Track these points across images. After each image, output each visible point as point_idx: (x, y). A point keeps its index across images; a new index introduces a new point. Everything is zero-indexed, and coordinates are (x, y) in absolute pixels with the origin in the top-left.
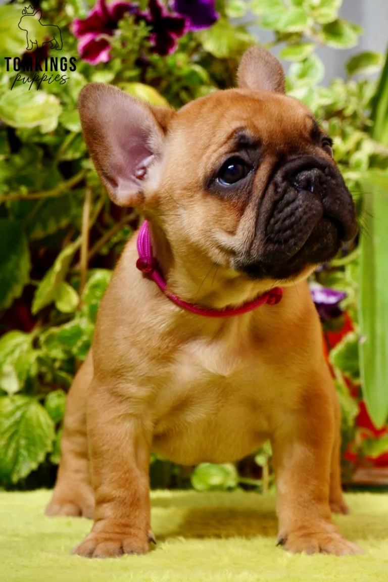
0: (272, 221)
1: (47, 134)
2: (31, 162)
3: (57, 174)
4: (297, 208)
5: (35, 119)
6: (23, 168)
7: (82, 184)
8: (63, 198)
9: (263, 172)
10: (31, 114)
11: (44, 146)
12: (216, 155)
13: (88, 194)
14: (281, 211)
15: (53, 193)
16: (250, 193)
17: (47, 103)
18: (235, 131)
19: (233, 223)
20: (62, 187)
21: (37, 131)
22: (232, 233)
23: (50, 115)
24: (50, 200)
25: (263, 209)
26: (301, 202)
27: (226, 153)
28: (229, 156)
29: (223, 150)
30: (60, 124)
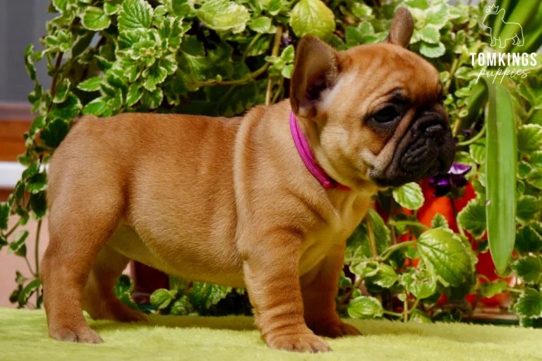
0: (406, 155)
1: (238, 34)
2: (224, 57)
3: (244, 66)
4: (424, 151)
5: (229, 24)
6: (218, 61)
7: (264, 75)
8: (249, 86)
9: (405, 121)
10: (226, 20)
11: (234, 44)
12: (377, 101)
13: (270, 83)
14: (413, 150)
15: (242, 81)
16: (393, 133)
17: (238, 11)
18: (395, 89)
19: (379, 148)
20: (250, 76)
21: (230, 33)
22: (376, 154)
23: (241, 21)
24: (240, 87)
25: (401, 146)
26: (427, 147)
27: (385, 102)
28: (387, 105)
29: (383, 99)
30: (247, 27)
